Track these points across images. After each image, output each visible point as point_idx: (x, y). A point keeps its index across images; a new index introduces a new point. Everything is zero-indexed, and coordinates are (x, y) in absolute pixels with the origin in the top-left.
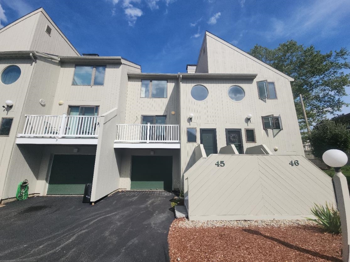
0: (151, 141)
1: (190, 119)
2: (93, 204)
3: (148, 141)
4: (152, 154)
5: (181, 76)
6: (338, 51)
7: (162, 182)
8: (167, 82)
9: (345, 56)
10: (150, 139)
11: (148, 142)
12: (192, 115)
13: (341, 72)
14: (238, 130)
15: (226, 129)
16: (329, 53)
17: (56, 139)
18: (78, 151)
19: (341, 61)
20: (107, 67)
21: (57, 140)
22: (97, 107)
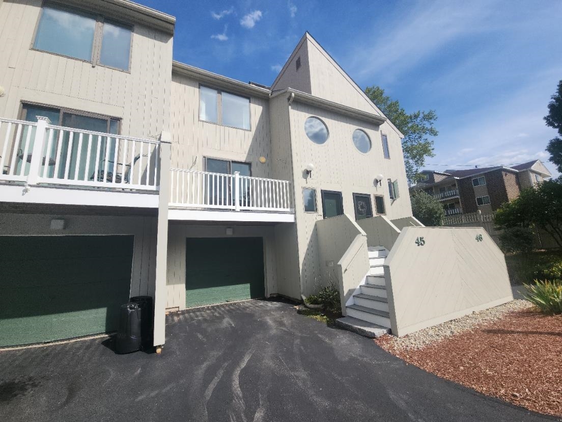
0: (243, 208)
1: (307, 173)
2: (159, 351)
3: (238, 207)
4: (229, 233)
5: (293, 95)
6: (426, 113)
7: (248, 285)
8: (250, 102)
9: (432, 121)
10: (241, 205)
11: (238, 210)
12: (311, 165)
13: (426, 138)
14: (366, 196)
15: (353, 193)
16: (416, 112)
17: (22, 188)
18: (65, 227)
19: (428, 126)
20: (135, 30)
21: (26, 191)
22: (116, 120)
